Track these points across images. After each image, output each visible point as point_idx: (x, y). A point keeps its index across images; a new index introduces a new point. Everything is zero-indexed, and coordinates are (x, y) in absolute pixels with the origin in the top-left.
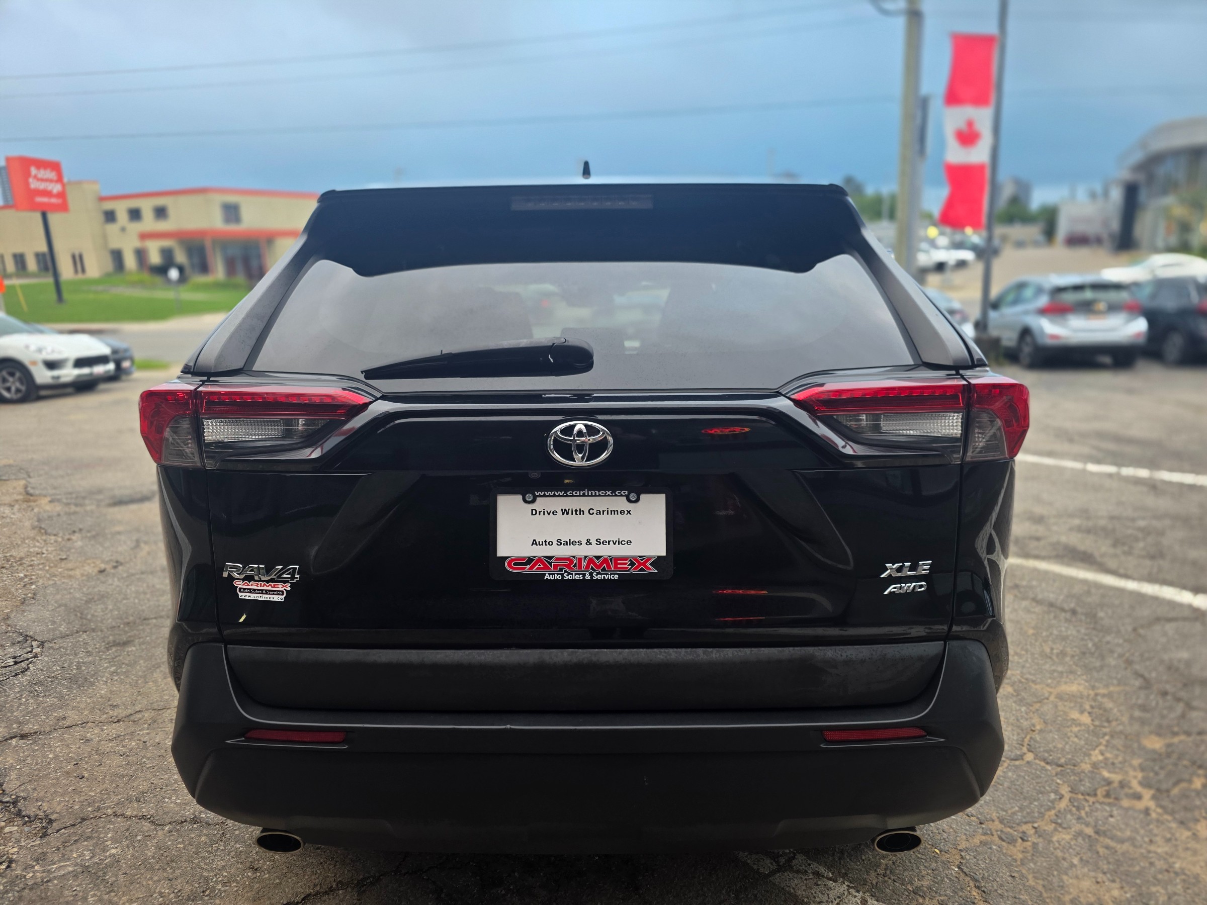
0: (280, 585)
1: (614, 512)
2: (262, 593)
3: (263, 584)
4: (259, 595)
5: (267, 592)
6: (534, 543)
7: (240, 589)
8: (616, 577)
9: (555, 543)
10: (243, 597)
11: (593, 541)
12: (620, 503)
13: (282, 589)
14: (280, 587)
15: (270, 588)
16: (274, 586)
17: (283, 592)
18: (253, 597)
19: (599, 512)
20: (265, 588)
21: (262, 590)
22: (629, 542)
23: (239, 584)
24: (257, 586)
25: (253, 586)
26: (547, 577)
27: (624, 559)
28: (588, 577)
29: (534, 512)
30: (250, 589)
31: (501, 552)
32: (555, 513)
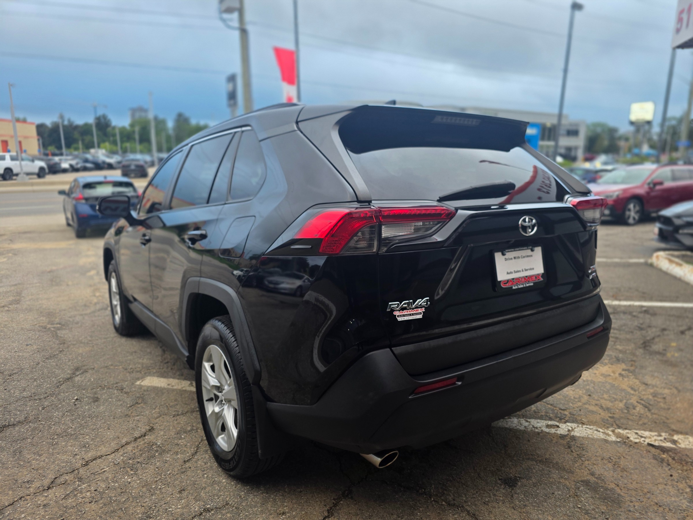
0: (419, 309)
1: (528, 256)
2: (411, 315)
3: (410, 310)
4: (409, 317)
5: (413, 314)
6: (508, 273)
7: (398, 316)
8: (532, 284)
9: (513, 272)
10: (400, 320)
11: (524, 270)
12: (528, 252)
13: (421, 312)
14: (420, 310)
15: (415, 312)
16: (417, 311)
17: (421, 313)
18: (406, 318)
19: (524, 257)
20: (412, 312)
21: (410, 314)
22: (533, 269)
23: (396, 313)
24: (407, 312)
25: (405, 312)
26: (514, 288)
27: (533, 276)
28: (525, 286)
29: (506, 259)
30: (404, 315)
31: (499, 279)
32: (512, 259)
